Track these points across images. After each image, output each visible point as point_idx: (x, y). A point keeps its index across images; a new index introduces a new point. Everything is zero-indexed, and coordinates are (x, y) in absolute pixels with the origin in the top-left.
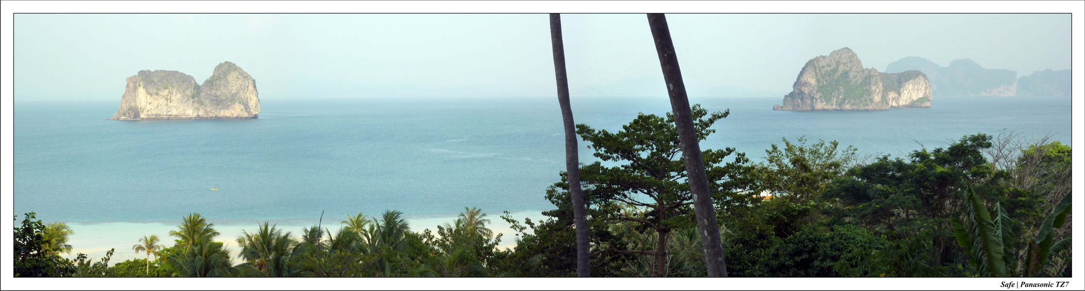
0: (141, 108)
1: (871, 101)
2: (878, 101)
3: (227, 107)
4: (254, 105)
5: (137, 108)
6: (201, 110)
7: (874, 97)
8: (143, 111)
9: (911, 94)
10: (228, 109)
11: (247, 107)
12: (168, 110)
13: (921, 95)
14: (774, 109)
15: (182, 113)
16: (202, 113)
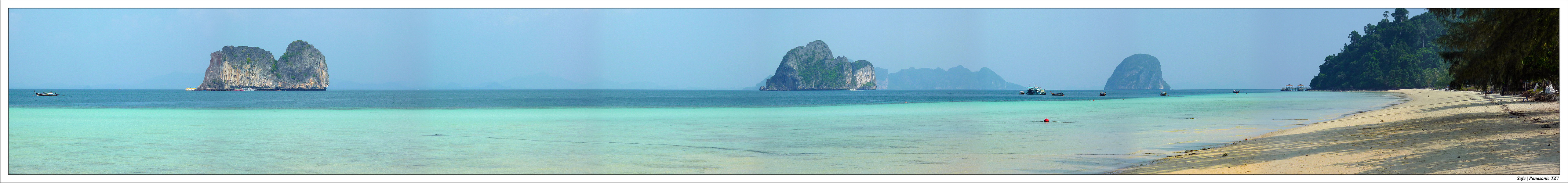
0: (225, 80)
1: (844, 83)
2: (849, 83)
3: (302, 80)
4: (325, 79)
5: (221, 81)
6: (280, 83)
7: (846, 80)
8: (227, 83)
9: (861, 79)
10: (303, 82)
11: (319, 81)
12: (250, 82)
13: (868, 81)
14: (760, 89)
15: (262, 85)
16: (280, 86)
